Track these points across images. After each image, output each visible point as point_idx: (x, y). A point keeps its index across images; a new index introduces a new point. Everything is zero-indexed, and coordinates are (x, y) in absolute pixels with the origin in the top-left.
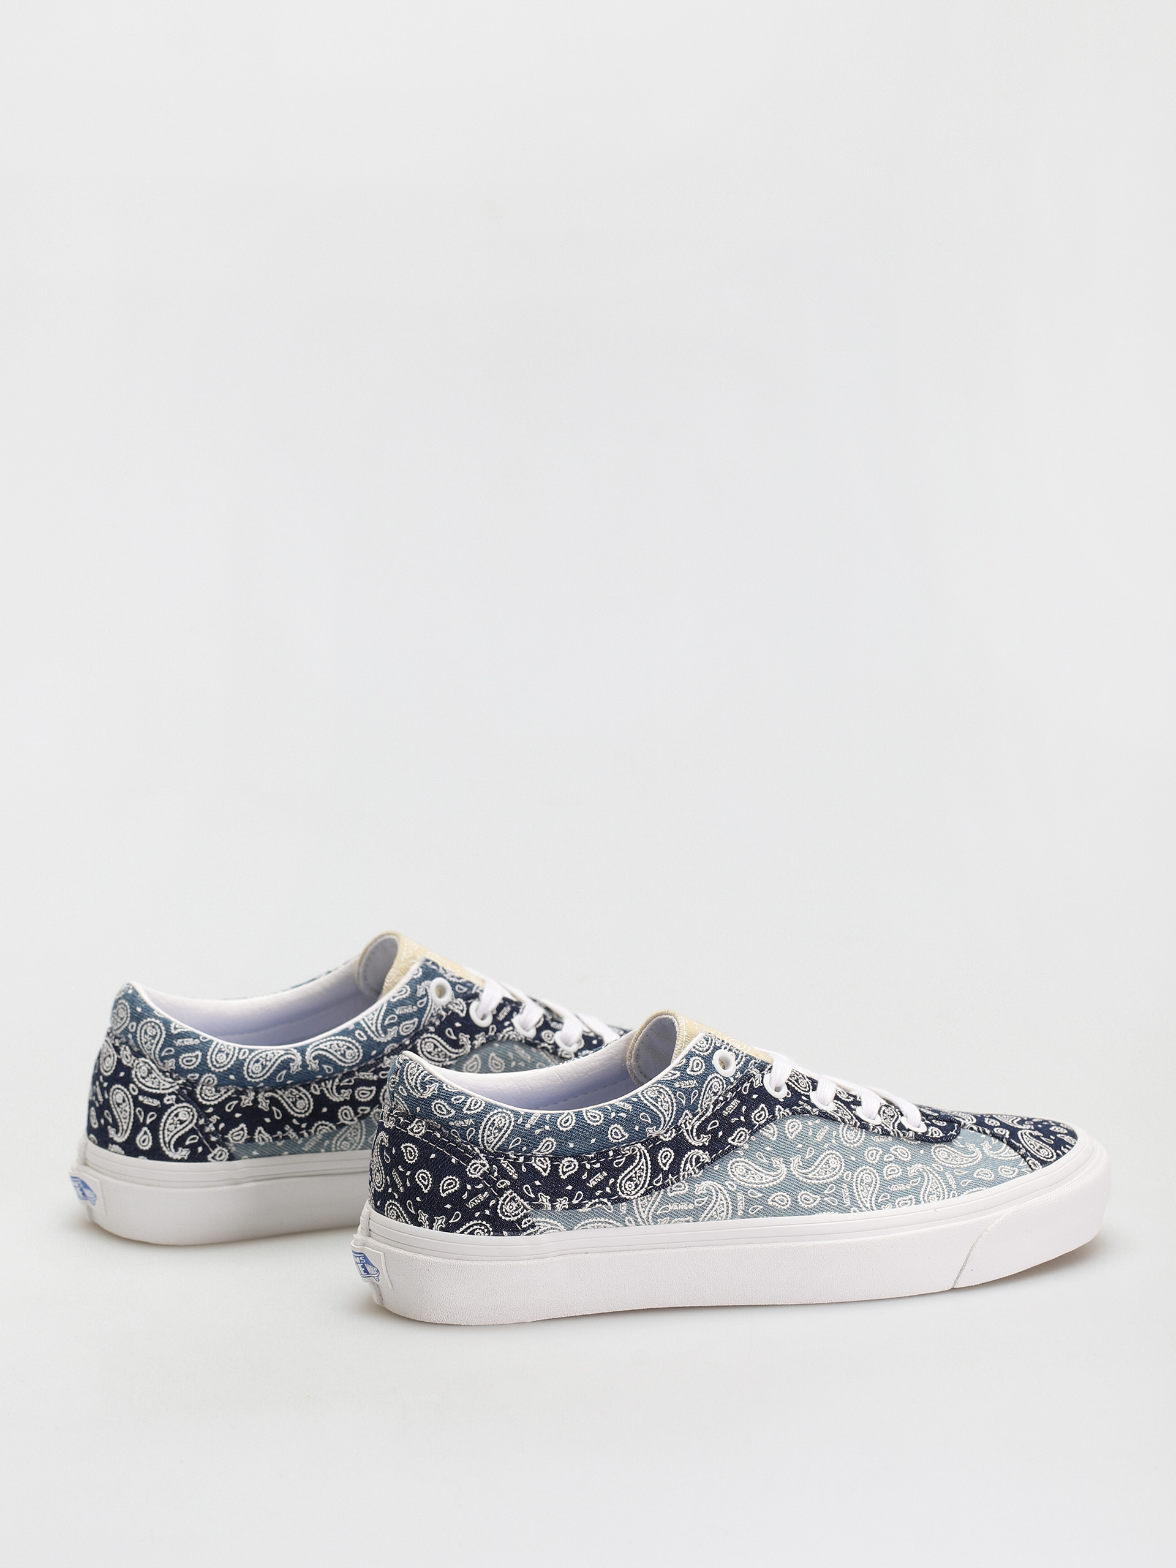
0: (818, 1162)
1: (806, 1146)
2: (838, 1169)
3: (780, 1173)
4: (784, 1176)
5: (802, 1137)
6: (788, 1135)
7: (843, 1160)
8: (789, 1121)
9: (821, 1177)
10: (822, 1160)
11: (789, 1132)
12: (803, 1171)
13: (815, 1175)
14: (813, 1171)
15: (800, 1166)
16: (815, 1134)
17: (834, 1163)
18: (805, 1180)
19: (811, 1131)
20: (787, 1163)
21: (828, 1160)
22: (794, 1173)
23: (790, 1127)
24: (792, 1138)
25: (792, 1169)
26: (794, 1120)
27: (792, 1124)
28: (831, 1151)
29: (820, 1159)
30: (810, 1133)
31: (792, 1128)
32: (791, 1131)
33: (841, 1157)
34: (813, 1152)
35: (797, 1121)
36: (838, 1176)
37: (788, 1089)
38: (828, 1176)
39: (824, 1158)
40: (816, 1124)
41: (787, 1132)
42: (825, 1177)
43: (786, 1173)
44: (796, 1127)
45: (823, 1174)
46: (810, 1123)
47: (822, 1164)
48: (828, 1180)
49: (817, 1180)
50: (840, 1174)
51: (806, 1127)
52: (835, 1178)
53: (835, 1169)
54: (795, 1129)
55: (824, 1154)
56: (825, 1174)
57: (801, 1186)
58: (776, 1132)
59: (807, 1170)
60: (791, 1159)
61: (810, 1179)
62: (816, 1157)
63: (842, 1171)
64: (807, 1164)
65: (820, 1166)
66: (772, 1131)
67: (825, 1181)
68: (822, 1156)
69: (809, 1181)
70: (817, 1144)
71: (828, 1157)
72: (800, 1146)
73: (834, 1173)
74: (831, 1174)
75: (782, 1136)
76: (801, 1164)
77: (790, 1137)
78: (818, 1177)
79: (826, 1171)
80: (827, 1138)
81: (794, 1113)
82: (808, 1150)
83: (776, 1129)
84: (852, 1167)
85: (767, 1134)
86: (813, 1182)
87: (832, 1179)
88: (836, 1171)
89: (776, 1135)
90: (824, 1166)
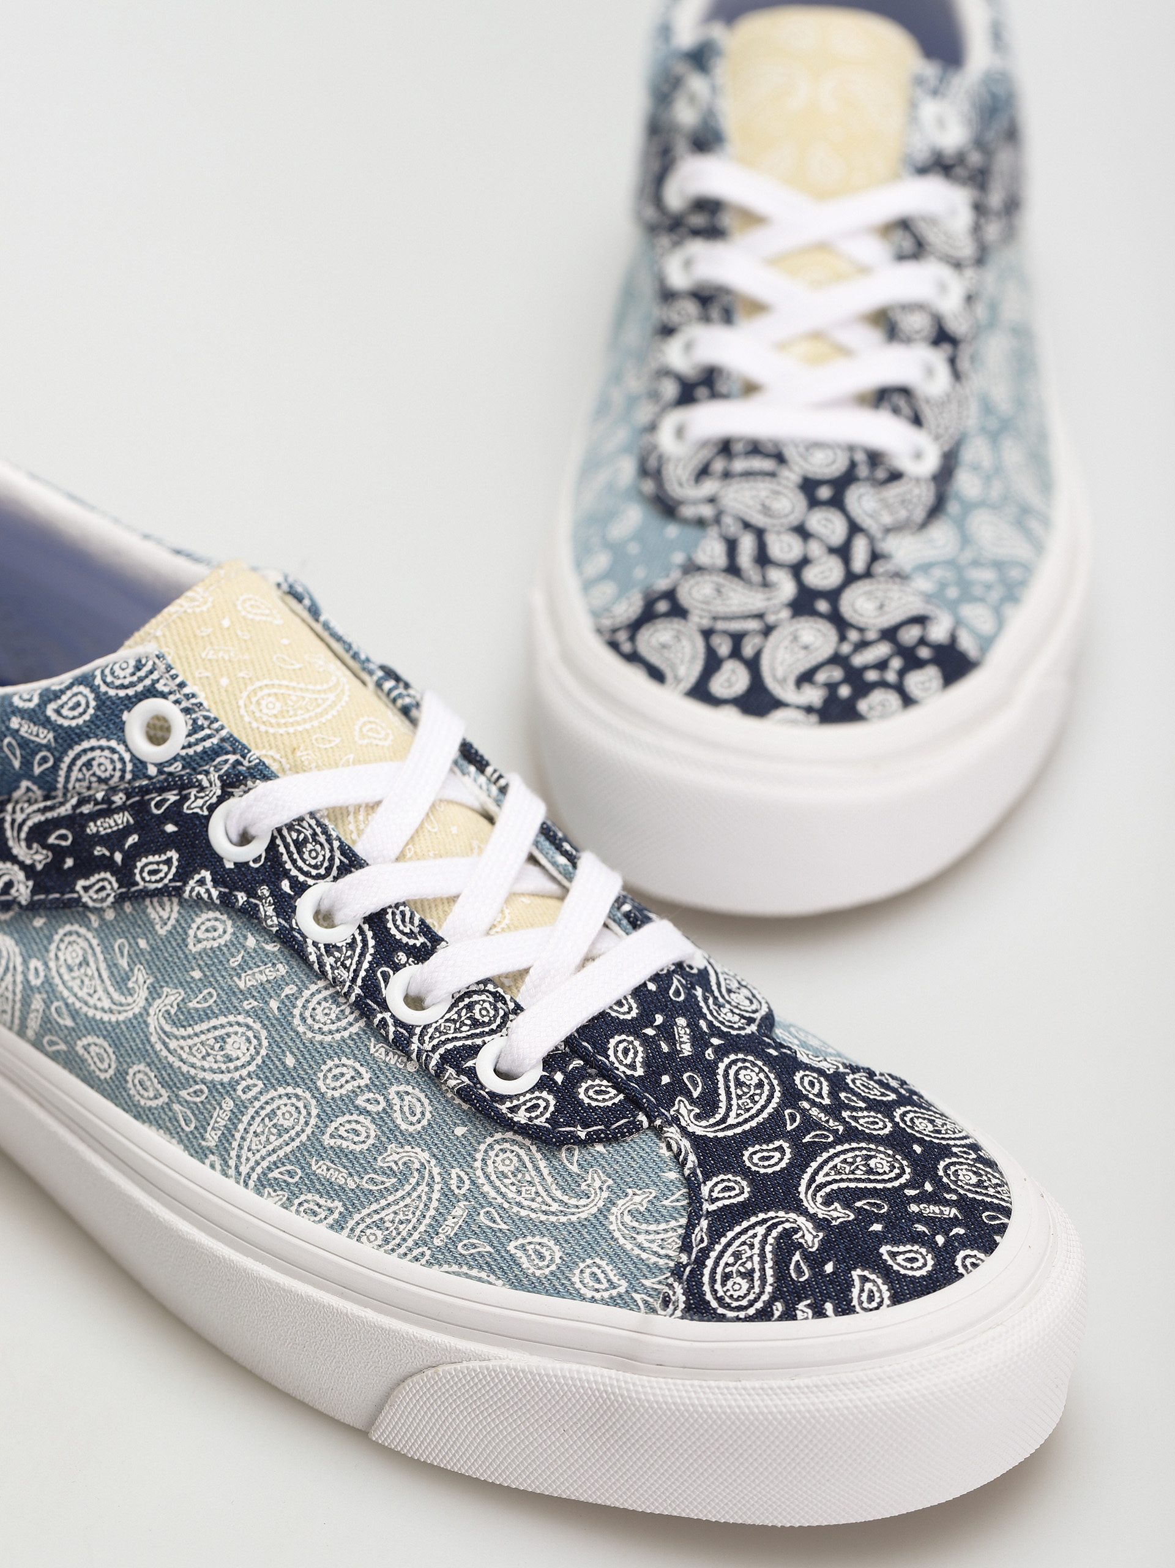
0: (205, 1026)
1: (205, 982)
2: (239, 1063)
3: (129, 1005)
4: (130, 1014)
5: (215, 959)
6: (190, 941)
7: (263, 1052)
8: (211, 914)
9: (192, 1060)
10: (215, 1028)
11: (195, 936)
12: (167, 1028)
13: (182, 1048)
14: (183, 1038)
15: (169, 1013)
16: (243, 967)
17: (237, 1047)
18: (159, 1046)
19: (239, 958)
20: (154, 993)
21: (228, 1035)
22: (150, 1020)
23: (203, 928)
24: (194, 950)
25: (151, 1011)
26: (225, 917)
27: (213, 923)
28: (250, 1021)
29: (214, 1022)
30: (234, 962)
31: (207, 930)
32: (200, 934)
33: (265, 1043)
34: (211, 1002)
35: (229, 923)
36: (226, 1078)
37: (267, 850)
38: (207, 1065)
39: (223, 1026)
40: (264, 950)
41: (191, 932)
42: (199, 1064)
43: (137, 1010)
44: (216, 934)
45: (200, 1056)
46: (251, 942)
47: (210, 1035)
48: (201, 1075)
49: (182, 1060)
50: (236, 1075)
51: (236, 944)
52: (218, 1077)
53: (231, 1060)
54: (210, 935)
55: (231, 1018)
56: (204, 1058)
57: (146, 1054)
58: (172, 922)
59: (175, 1030)
60: (165, 989)
61: (169, 1051)
62: (206, 1015)
63: (244, 1072)
64: (183, 1017)
65: (203, 1037)
66: (165, 915)
67: (193, 1072)
68: (222, 1020)
69: (165, 1053)
70: (233, 991)
71: (236, 1028)
72: (197, 974)
73: (224, 1067)
74: (215, 1066)
75: (179, 934)
76: (173, 1012)
77: (191, 946)
78: (184, 1056)
79: (208, 1055)
80: (264, 991)
81: (227, 904)
82: (205, 992)
83: (175, 915)
84: (271, 1073)
85: (153, 915)
86: (171, 1059)
87: (209, 1076)
88: (232, 1066)
89: (169, 927)
90: (212, 1042)
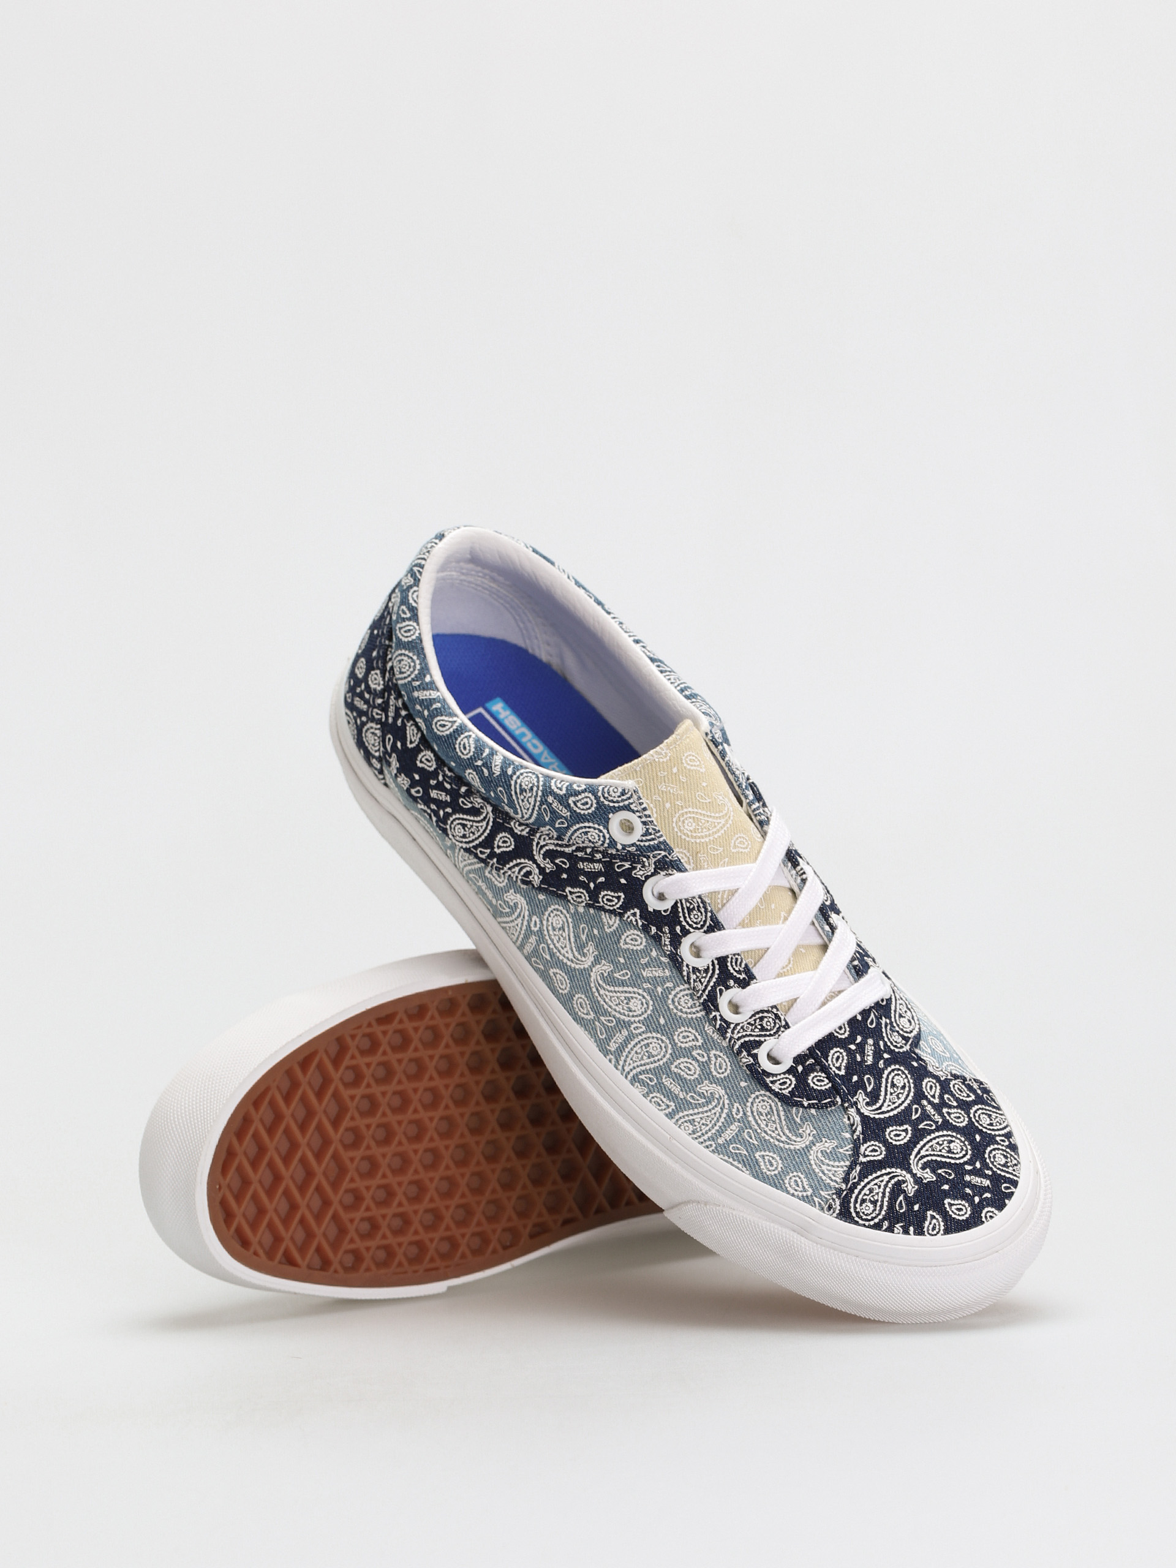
0: (621, 989)
1: (625, 966)
2: (635, 1014)
3: (582, 961)
4: (582, 967)
5: (632, 956)
6: (622, 941)
7: (649, 1012)
8: (635, 932)
9: (610, 1003)
10: (626, 992)
11: (625, 940)
12: (601, 982)
13: (606, 996)
14: (608, 991)
15: (603, 975)
16: (647, 965)
17: (636, 1005)
18: (594, 990)
19: (646, 960)
20: (597, 961)
21: (632, 998)
22: (592, 974)
23: (630, 937)
24: (623, 947)
25: (594, 970)
26: (642, 936)
27: (635, 937)
28: (645, 994)
29: (626, 989)
30: (643, 961)
31: (632, 940)
32: (628, 940)
33: (651, 1008)
34: (626, 978)
35: (644, 940)
36: (627, 1019)
37: (672, 908)
38: (618, 1009)
39: (630, 992)
40: (660, 960)
41: (623, 937)
42: (614, 1007)
43: (586, 966)
44: (636, 943)
45: (615, 1003)
46: (654, 953)
47: (623, 995)
48: (614, 1013)
49: (605, 1002)
50: (632, 1019)
51: (646, 952)
52: (622, 1017)
53: (631, 1011)
54: (633, 943)
55: (636, 990)
56: (617, 1005)
57: (587, 991)
58: (614, 928)
59: (604, 985)
60: (603, 961)
61: (599, 994)
62: (623, 984)
63: (637, 1019)
64: (610, 980)
65: (619, 994)
66: (611, 923)
67: (609, 1010)
68: (630, 989)
69: (597, 994)
70: (639, 976)
71: (637, 995)
72: (622, 960)
73: (626, 1013)
74: (622, 1011)
75: (617, 935)
76: (605, 975)
77: (621, 944)
78: (607, 1000)
79: (619, 1004)
80: (655, 981)
81: (645, 930)
82: (624, 971)
83: (616, 925)
84: (651, 1024)
85: (605, 920)
86: (599, 999)
87: (618, 1015)
88: (631, 1014)
89: (611, 930)
90: (623, 998)
